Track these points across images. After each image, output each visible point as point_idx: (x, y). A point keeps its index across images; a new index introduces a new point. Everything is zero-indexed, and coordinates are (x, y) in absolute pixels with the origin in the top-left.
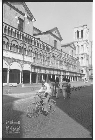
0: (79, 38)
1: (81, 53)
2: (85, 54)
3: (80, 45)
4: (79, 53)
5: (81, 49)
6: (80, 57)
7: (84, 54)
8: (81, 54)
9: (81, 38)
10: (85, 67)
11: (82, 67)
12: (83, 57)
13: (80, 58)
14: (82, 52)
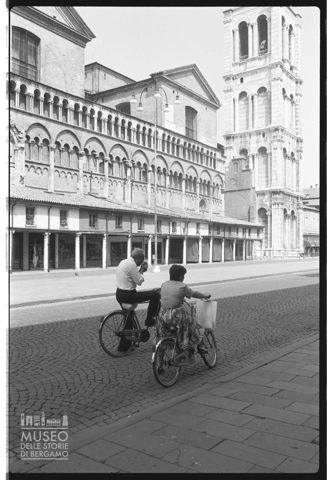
0: (250, 56)
1: (256, 129)
2: (277, 130)
3: (252, 90)
4: (251, 129)
5: (256, 108)
6: (253, 149)
7: (269, 130)
8: (258, 133)
9: (256, 54)
10: (275, 193)
11: (263, 194)
12: (266, 145)
13: (256, 152)
14: (260, 124)
